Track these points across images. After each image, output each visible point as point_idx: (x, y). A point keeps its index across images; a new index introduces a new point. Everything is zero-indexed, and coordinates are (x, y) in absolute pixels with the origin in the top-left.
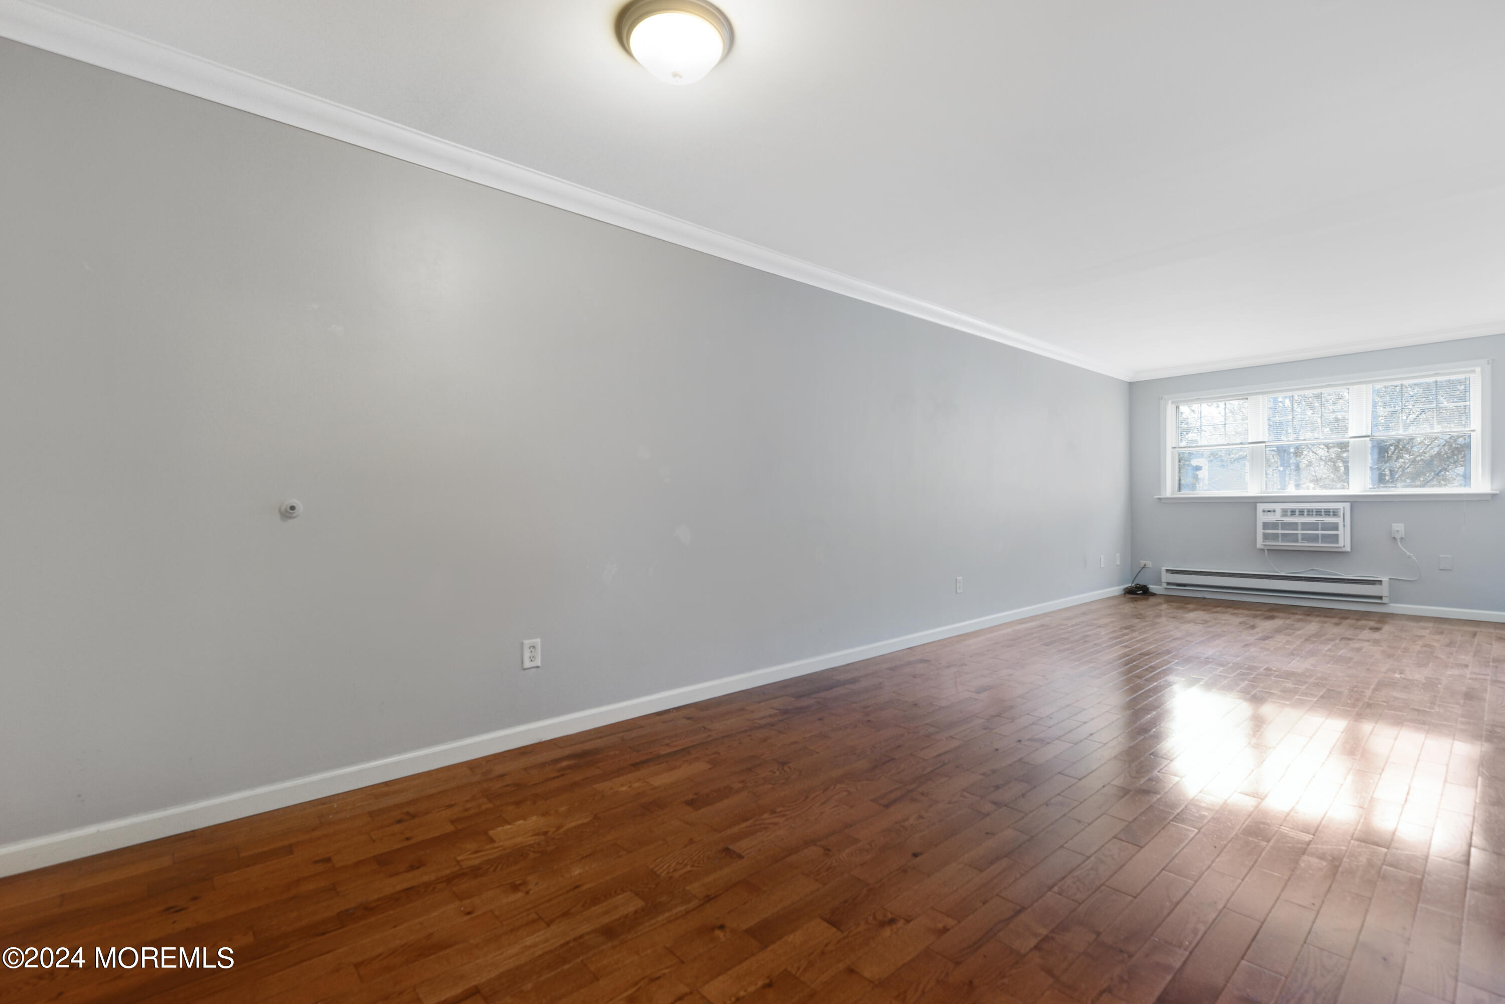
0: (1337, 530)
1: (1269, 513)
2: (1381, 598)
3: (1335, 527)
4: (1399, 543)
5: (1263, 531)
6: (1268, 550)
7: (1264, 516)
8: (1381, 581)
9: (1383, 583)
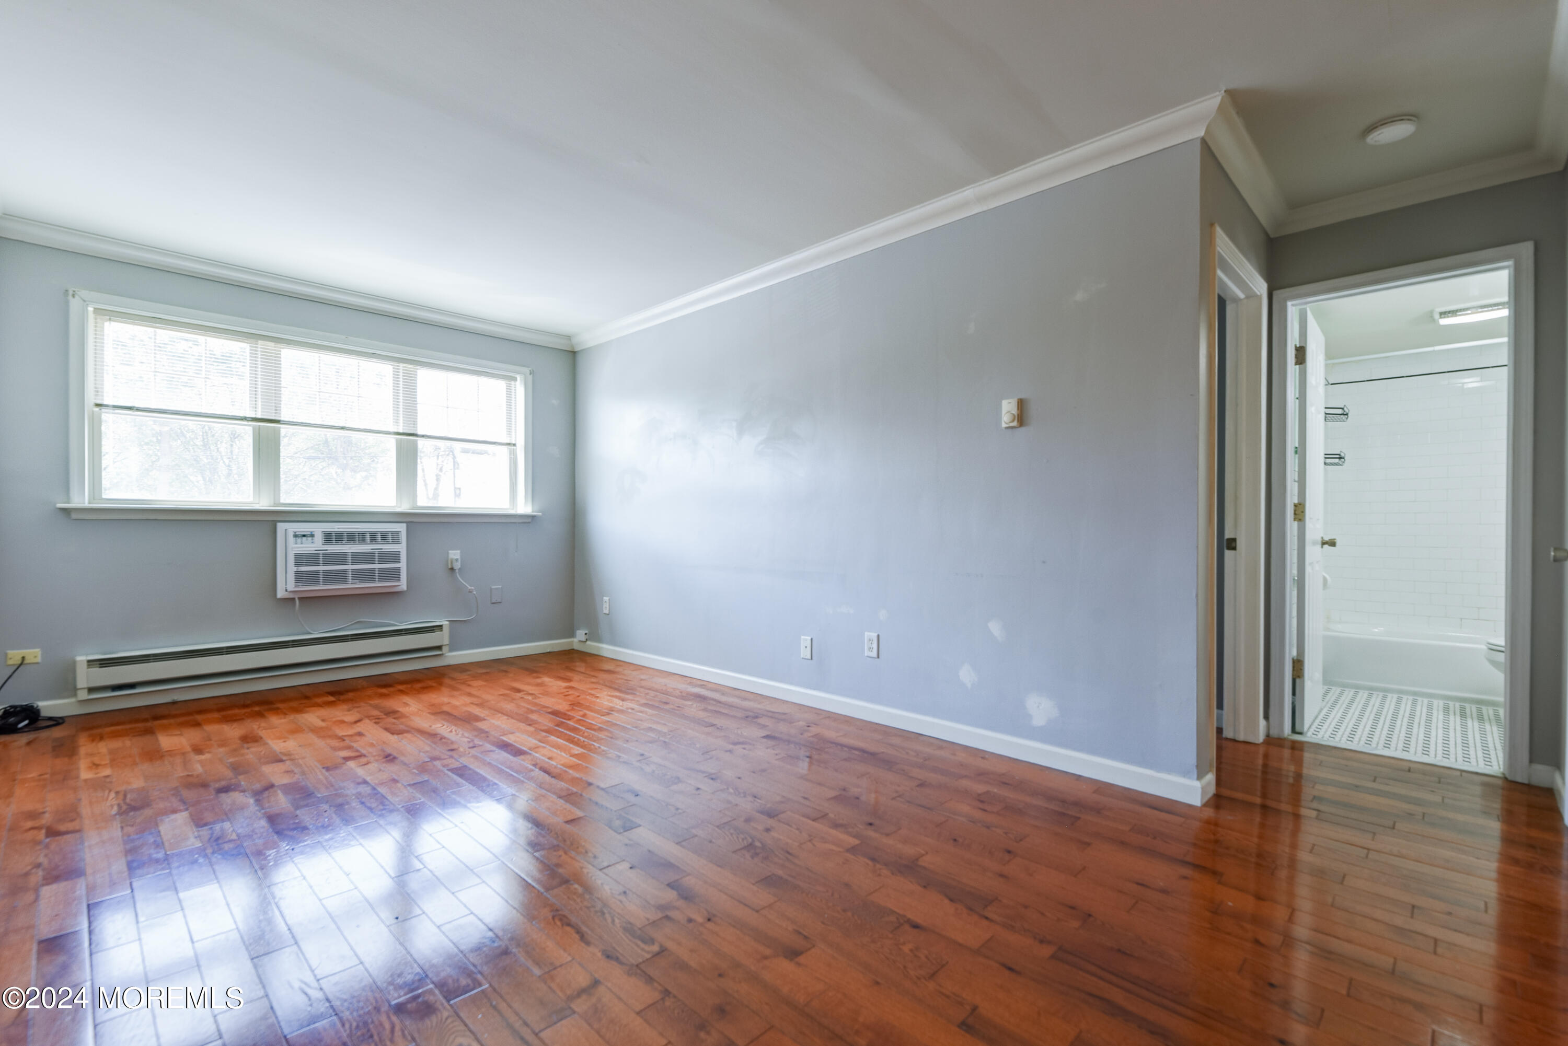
0: (399, 562)
1: (304, 538)
2: (439, 648)
3: (395, 557)
4: (458, 574)
5: (295, 569)
6: (299, 598)
7: (296, 544)
8: (441, 626)
9: (444, 628)
